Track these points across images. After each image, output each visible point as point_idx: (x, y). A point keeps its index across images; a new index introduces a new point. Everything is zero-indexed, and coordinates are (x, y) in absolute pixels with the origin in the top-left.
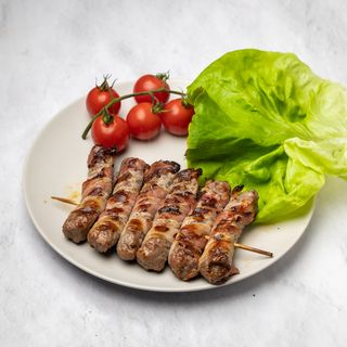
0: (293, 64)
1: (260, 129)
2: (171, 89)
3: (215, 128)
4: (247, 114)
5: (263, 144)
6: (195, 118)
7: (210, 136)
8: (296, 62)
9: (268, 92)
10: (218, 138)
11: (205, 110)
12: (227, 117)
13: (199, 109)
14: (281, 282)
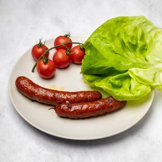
0: (143, 21)
1: (119, 62)
2: (73, 42)
3: (95, 62)
4: (113, 55)
5: (120, 70)
6: (85, 57)
7: (92, 66)
8: (145, 20)
9: (125, 41)
10: (97, 67)
11: (91, 53)
12: (102, 56)
13: (88, 52)
14: (137, 135)
